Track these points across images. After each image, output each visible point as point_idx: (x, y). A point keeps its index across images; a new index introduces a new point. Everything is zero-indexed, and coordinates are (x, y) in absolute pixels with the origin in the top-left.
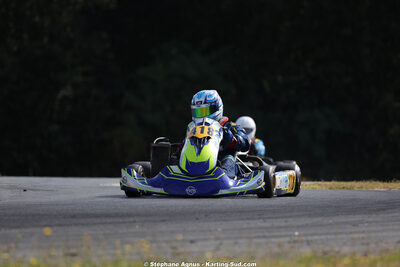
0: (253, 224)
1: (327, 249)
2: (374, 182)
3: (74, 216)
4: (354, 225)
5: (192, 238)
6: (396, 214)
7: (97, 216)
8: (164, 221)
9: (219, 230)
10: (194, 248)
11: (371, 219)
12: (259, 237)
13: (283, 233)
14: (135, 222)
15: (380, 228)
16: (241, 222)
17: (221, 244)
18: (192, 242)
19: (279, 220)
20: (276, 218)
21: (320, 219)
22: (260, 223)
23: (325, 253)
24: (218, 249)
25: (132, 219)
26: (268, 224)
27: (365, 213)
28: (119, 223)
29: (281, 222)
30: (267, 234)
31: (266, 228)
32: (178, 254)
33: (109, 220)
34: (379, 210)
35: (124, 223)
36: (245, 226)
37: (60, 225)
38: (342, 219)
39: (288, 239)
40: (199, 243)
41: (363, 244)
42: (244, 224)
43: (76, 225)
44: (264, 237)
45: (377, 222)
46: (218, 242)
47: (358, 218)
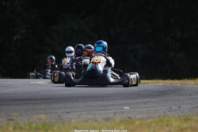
0: (98, 103)
1: (131, 116)
2: (159, 80)
3: (14, 100)
4: (145, 103)
5: (68, 111)
6: (166, 98)
7: (25, 100)
8: (56, 102)
9: (82, 106)
10: (69, 116)
11: (153, 101)
12: (100, 110)
13: (111, 108)
14: (43, 103)
15: (157, 105)
16: (92, 102)
17: (81, 114)
18: (68, 113)
19: (110, 101)
20: (109, 100)
21: (129, 101)
22: (101, 103)
23: (130, 118)
24: (80, 116)
25: (41, 102)
26: (105, 104)
27: (151, 97)
28: (35, 103)
29: (111, 103)
30: (103, 109)
31: (104, 105)
32: (61, 119)
33: (30, 102)
34: (158, 96)
35: (37, 103)
36: (94, 104)
37: (7, 105)
38: (140, 100)
39: (113, 111)
40: (72, 114)
41: (148, 113)
42: (93, 104)
43: (15, 105)
44: (103, 110)
45: (156, 102)
46: (80, 113)
47: (148, 100)
